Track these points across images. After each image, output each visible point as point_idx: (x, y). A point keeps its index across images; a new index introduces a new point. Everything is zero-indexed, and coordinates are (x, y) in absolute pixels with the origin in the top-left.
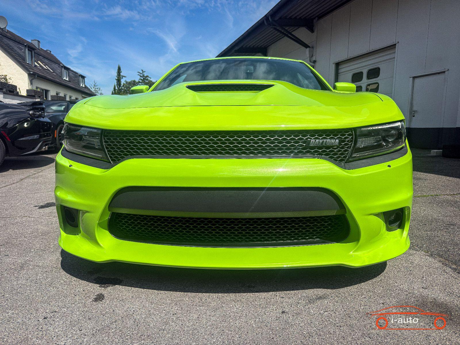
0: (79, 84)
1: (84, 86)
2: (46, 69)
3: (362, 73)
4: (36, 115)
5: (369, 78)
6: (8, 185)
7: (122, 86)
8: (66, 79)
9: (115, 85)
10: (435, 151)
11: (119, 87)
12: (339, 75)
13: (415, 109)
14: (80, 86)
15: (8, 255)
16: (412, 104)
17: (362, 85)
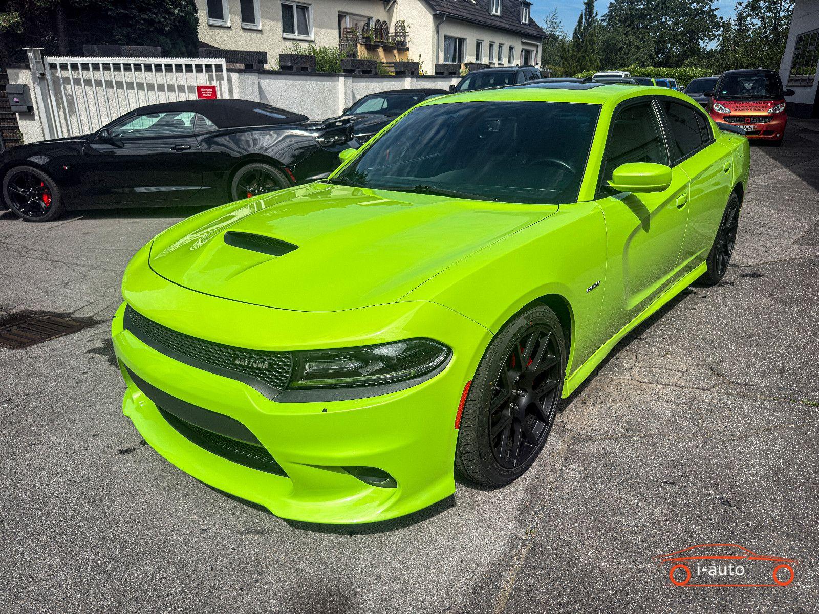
0: (518, 19)
1: (527, 22)
8: (496, 14)
11: (589, 18)
14: (520, 22)
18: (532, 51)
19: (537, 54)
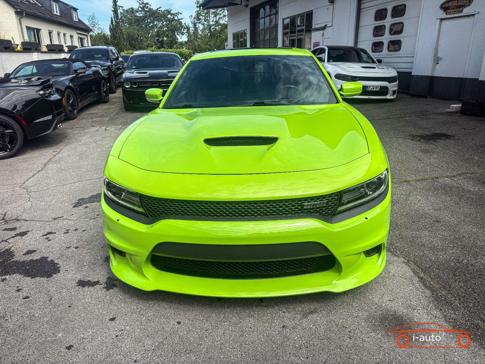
0: (72, 18)
1: (77, 20)
2: (34, 4)
3: (386, 10)
4: (46, 94)
5: (393, 16)
6: (35, 174)
7: (120, 18)
8: (57, 14)
9: (112, 18)
10: (454, 107)
11: (117, 20)
12: (361, 10)
13: (440, 55)
14: (73, 20)
15: (67, 270)
16: (436, 50)
17: (386, 24)
18: (84, 38)
19: (87, 40)
